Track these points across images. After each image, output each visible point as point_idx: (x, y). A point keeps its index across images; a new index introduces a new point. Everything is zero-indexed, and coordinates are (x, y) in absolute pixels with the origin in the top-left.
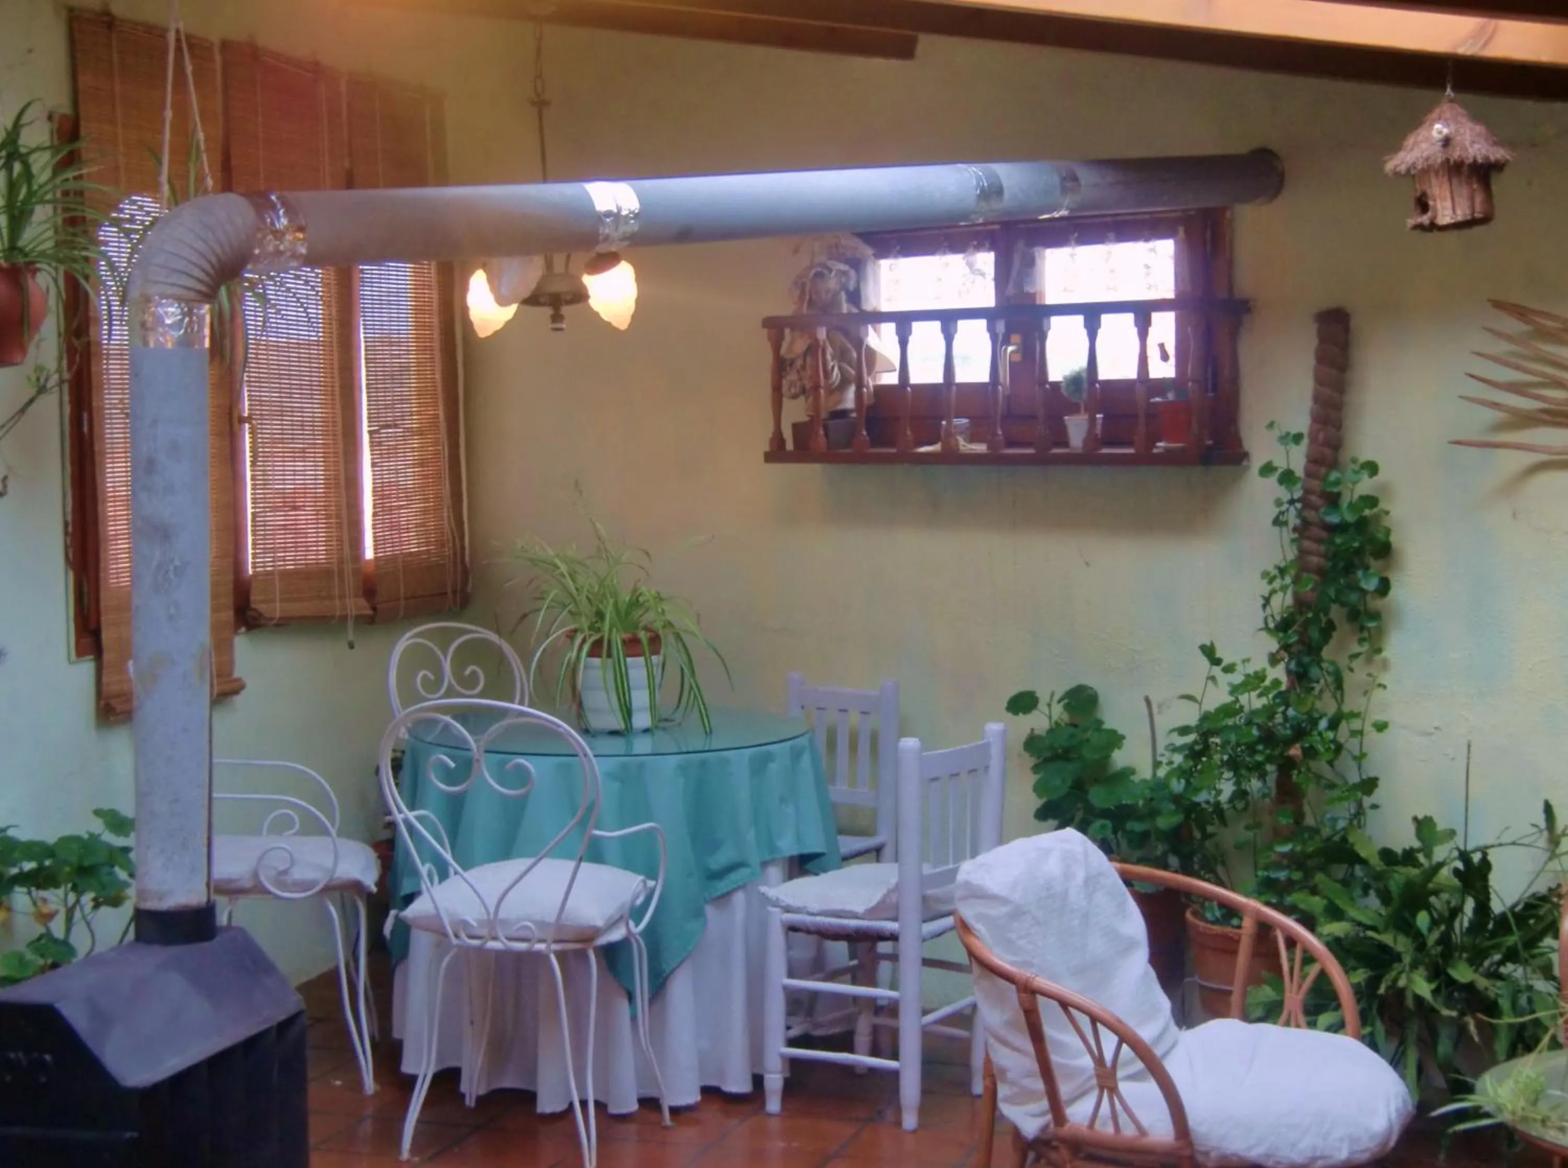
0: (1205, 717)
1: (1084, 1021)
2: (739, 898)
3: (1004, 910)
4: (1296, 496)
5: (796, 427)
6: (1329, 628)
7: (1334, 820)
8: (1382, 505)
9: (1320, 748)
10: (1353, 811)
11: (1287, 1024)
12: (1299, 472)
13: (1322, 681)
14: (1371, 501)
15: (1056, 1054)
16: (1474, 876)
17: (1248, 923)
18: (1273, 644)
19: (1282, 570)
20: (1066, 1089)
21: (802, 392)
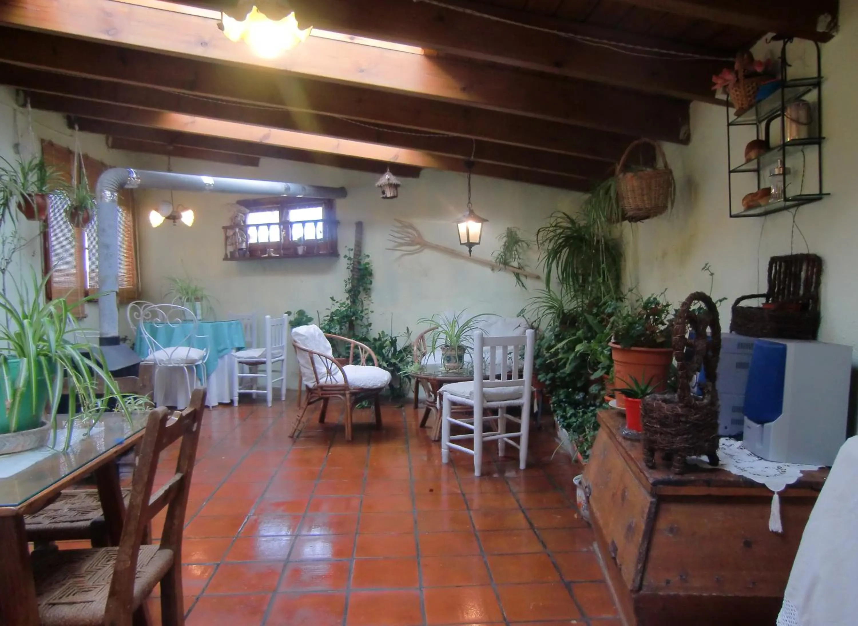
0: (332, 313)
1: (324, 359)
2: (226, 357)
3: (304, 337)
4: (352, 262)
5: (231, 253)
6: (359, 292)
7: (363, 333)
8: (370, 264)
9: (359, 317)
10: (367, 331)
11: (362, 365)
12: (352, 257)
13: (358, 303)
14: (368, 264)
15: (317, 368)
16: (393, 342)
17: (352, 345)
18: (347, 295)
19: (349, 279)
20: (319, 377)
21: (232, 244)
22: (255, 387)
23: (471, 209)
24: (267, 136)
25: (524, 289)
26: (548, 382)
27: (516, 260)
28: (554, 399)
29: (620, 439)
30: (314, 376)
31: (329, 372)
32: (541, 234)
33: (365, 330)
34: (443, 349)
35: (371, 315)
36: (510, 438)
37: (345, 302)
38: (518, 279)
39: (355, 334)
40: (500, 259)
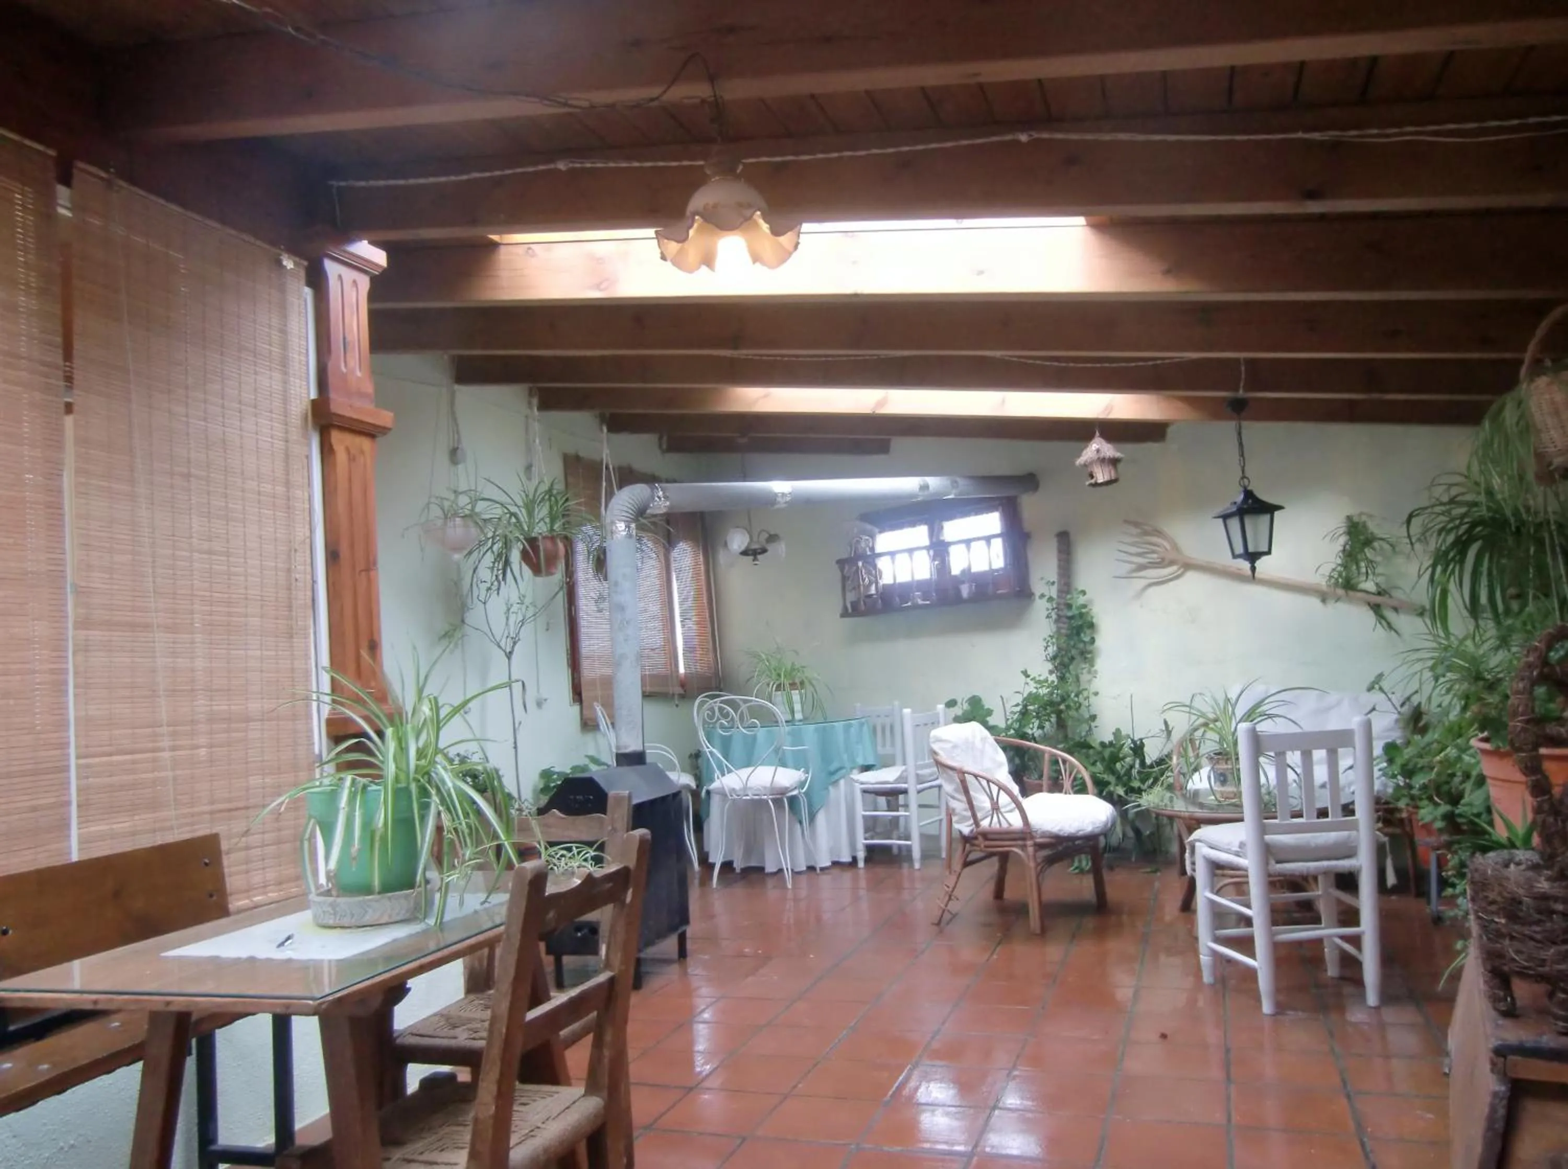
0: (1025, 699)
1: (984, 783)
2: (842, 782)
3: (951, 745)
4: (1055, 606)
5: (852, 603)
6: (1072, 659)
7: (1080, 733)
8: (1089, 607)
9: (1072, 704)
10: (1087, 729)
11: (1065, 793)
12: (1055, 596)
13: (1071, 678)
14: (1085, 606)
15: (973, 799)
16: (1138, 749)
17: (1047, 757)
18: (1050, 666)
19: (1051, 637)
20: (979, 814)
21: (854, 588)
22: (895, 834)
23: (1249, 488)
24: (881, 403)
25: (1393, 632)
26: (1439, 824)
27: (1371, 577)
30: (969, 814)
31: (996, 807)
32: (1415, 521)
33: (1085, 727)
34: (1211, 759)
35: (1093, 699)
36: (1344, 938)
37: (1047, 677)
38: (1380, 616)
39: (1066, 737)
40: (1337, 579)
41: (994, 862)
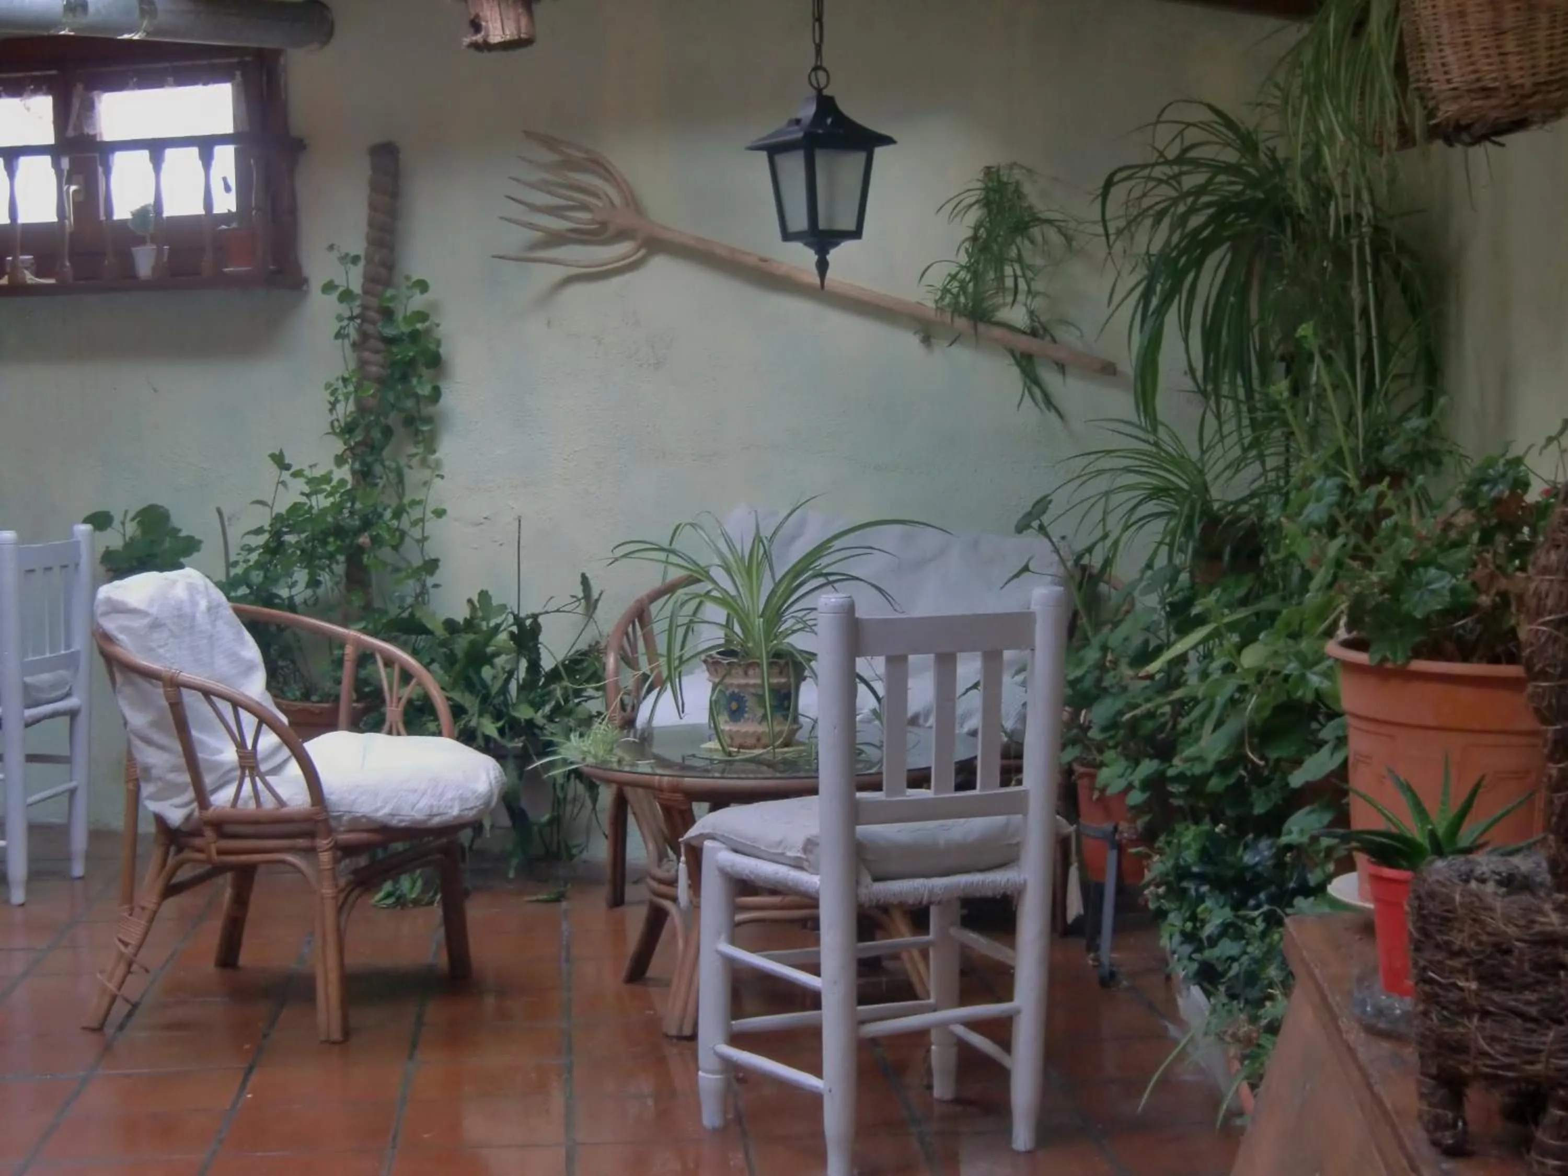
0: (278, 518)
1: (226, 709)
3: (146, 621)
4: (357, 311)
6: (388, 432)
7: (402, 598)
8: (434, 319)
9: (387, 536)
10: (418, 591)
11: (390, 733)
12: (356, 287)
13: (384, 476)
14: (422, 316)
15: (198, 748)
16: (527, 638)
17: (349, 650)
18: (339, 446)
19: (345, 380)
20: (209, 780)
23: (826, 92)
25: (1053, 416)
26: (1136, 797)
27: (1021, 298)
28: (1158, 866)
29: (1355, 1036)
30: (186, 778)
31: (249, 762)
32: (1118, 193)
33: (410, 587)
34: (712, 665)
35: (433, 526)
36: (975, 1025)
37: (331, 472)
38: (1031, 379)
39: (367, 608)
40: (956, 296)
41: (225, 887)
